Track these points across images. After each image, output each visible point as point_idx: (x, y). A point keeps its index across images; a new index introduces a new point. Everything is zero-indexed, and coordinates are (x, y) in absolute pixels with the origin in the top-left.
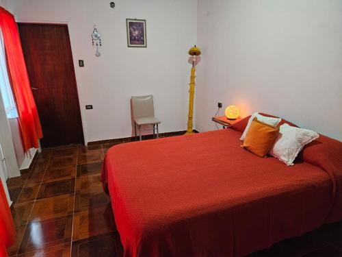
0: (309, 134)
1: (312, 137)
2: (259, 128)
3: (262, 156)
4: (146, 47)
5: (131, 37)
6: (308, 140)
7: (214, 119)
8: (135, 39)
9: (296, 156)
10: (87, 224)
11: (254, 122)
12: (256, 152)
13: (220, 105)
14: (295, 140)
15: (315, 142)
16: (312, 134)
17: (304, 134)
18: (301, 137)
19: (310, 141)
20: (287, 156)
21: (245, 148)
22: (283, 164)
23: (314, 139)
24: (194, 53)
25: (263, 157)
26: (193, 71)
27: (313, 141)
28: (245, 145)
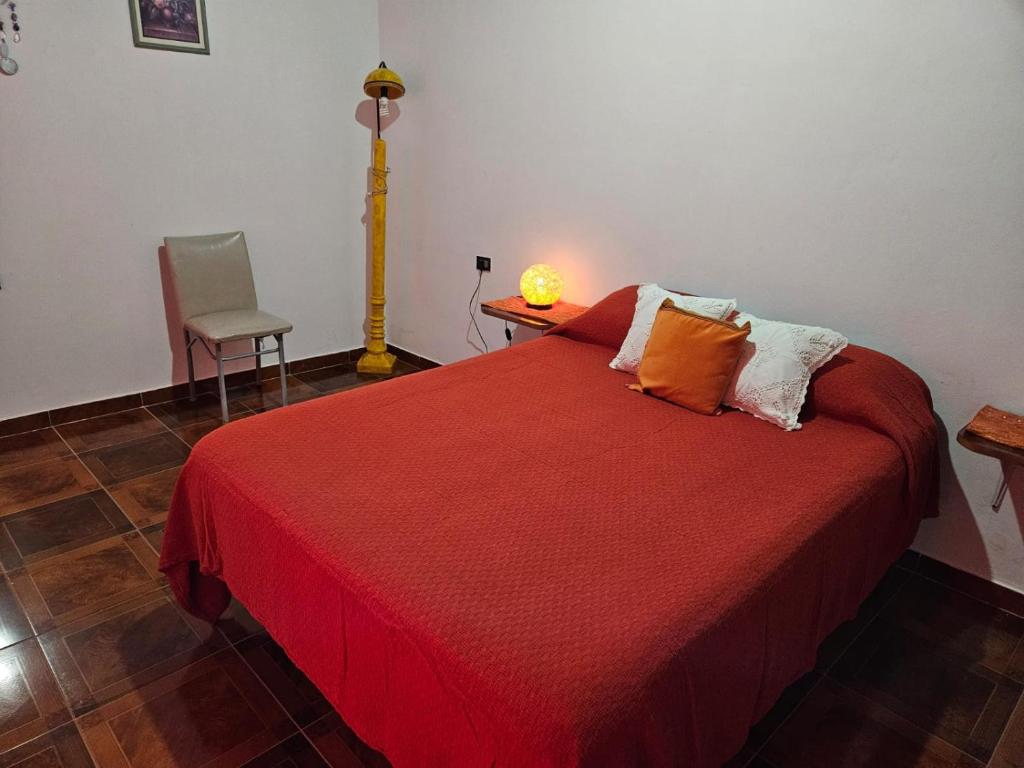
0: (825, 340)
1: (833, 348)
2: (694, 331)
3: (711, 409)
4: (206, 52)
5: (144, 11)
6: (823, 355)
7: (486, 309)
8: (161, 19)
9: (802, 401)
10: (159, 745)
11: (667, 314)
12: (692, 401)
13: (483, 264)
14: (795, 357)
15: (838, 361)
16: (832, 339)
17: (813, 341)
18: (807, 347)
19: (830, 358)
20: (781, 404)
21: (647, 391)
22: (772, 427)
23: (837, 352)
24: (383, 89)
25: (713, 414)
26: (378, 149)
27: (835, 357)
28: (646, 383)
